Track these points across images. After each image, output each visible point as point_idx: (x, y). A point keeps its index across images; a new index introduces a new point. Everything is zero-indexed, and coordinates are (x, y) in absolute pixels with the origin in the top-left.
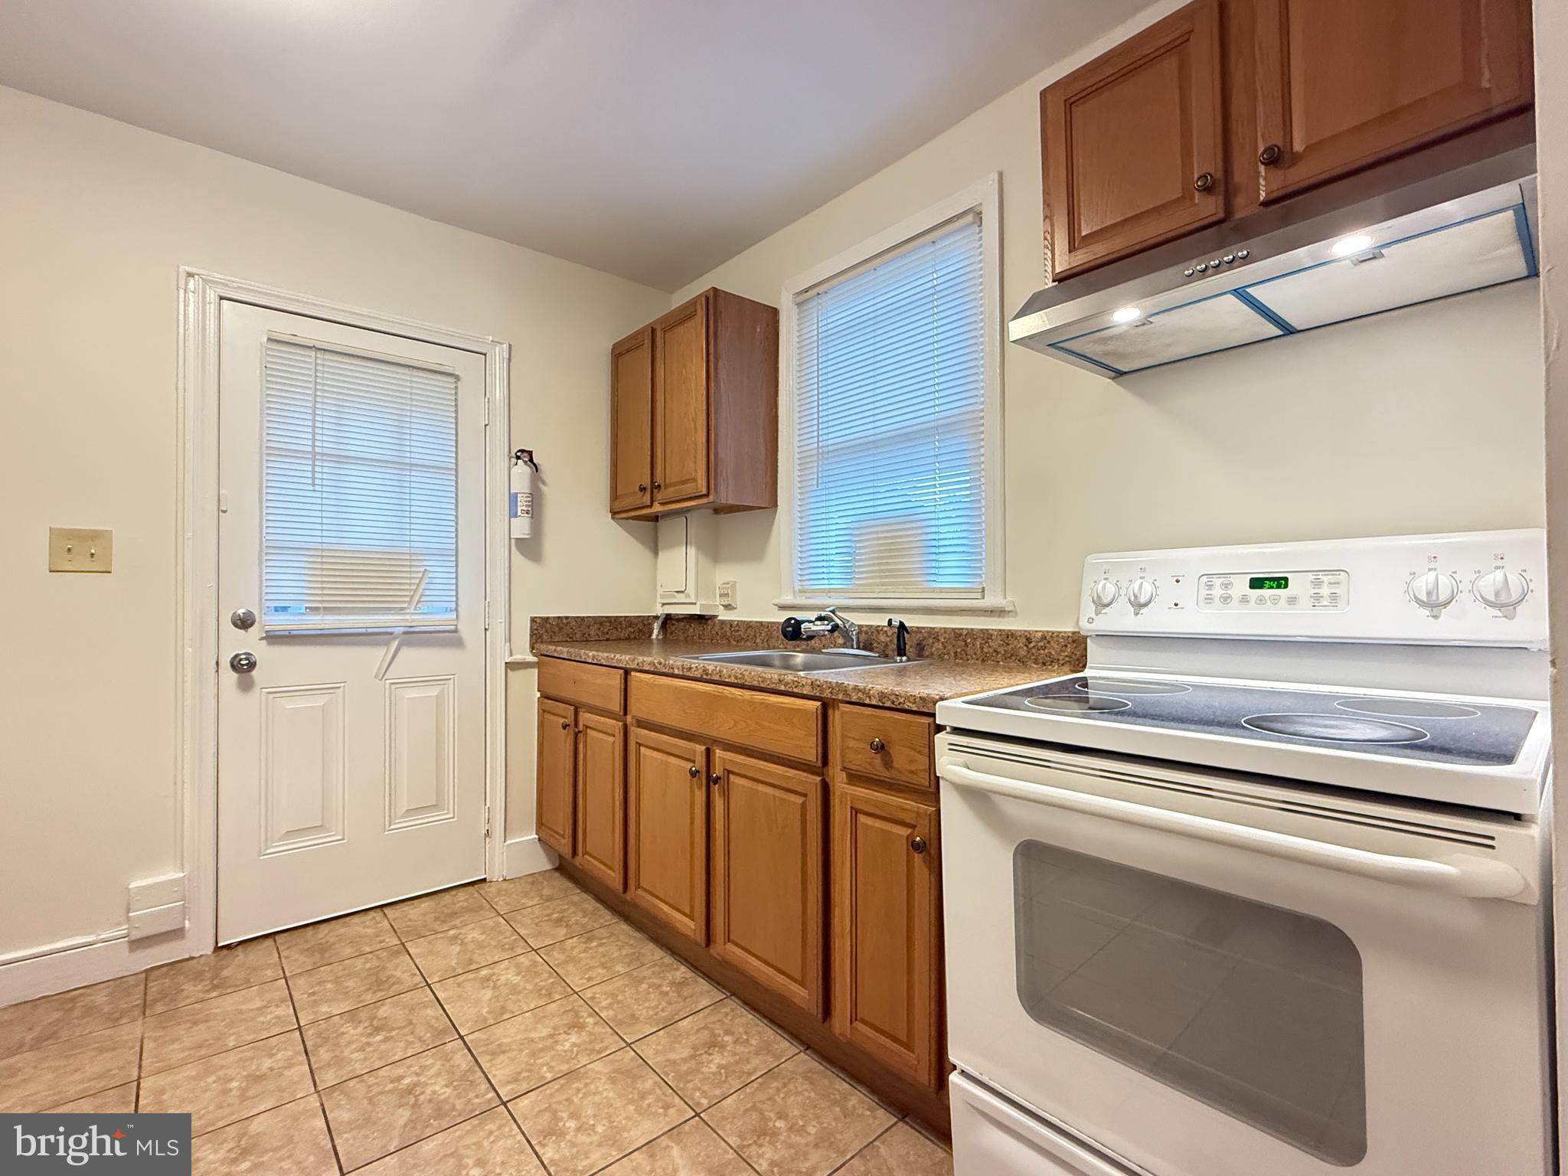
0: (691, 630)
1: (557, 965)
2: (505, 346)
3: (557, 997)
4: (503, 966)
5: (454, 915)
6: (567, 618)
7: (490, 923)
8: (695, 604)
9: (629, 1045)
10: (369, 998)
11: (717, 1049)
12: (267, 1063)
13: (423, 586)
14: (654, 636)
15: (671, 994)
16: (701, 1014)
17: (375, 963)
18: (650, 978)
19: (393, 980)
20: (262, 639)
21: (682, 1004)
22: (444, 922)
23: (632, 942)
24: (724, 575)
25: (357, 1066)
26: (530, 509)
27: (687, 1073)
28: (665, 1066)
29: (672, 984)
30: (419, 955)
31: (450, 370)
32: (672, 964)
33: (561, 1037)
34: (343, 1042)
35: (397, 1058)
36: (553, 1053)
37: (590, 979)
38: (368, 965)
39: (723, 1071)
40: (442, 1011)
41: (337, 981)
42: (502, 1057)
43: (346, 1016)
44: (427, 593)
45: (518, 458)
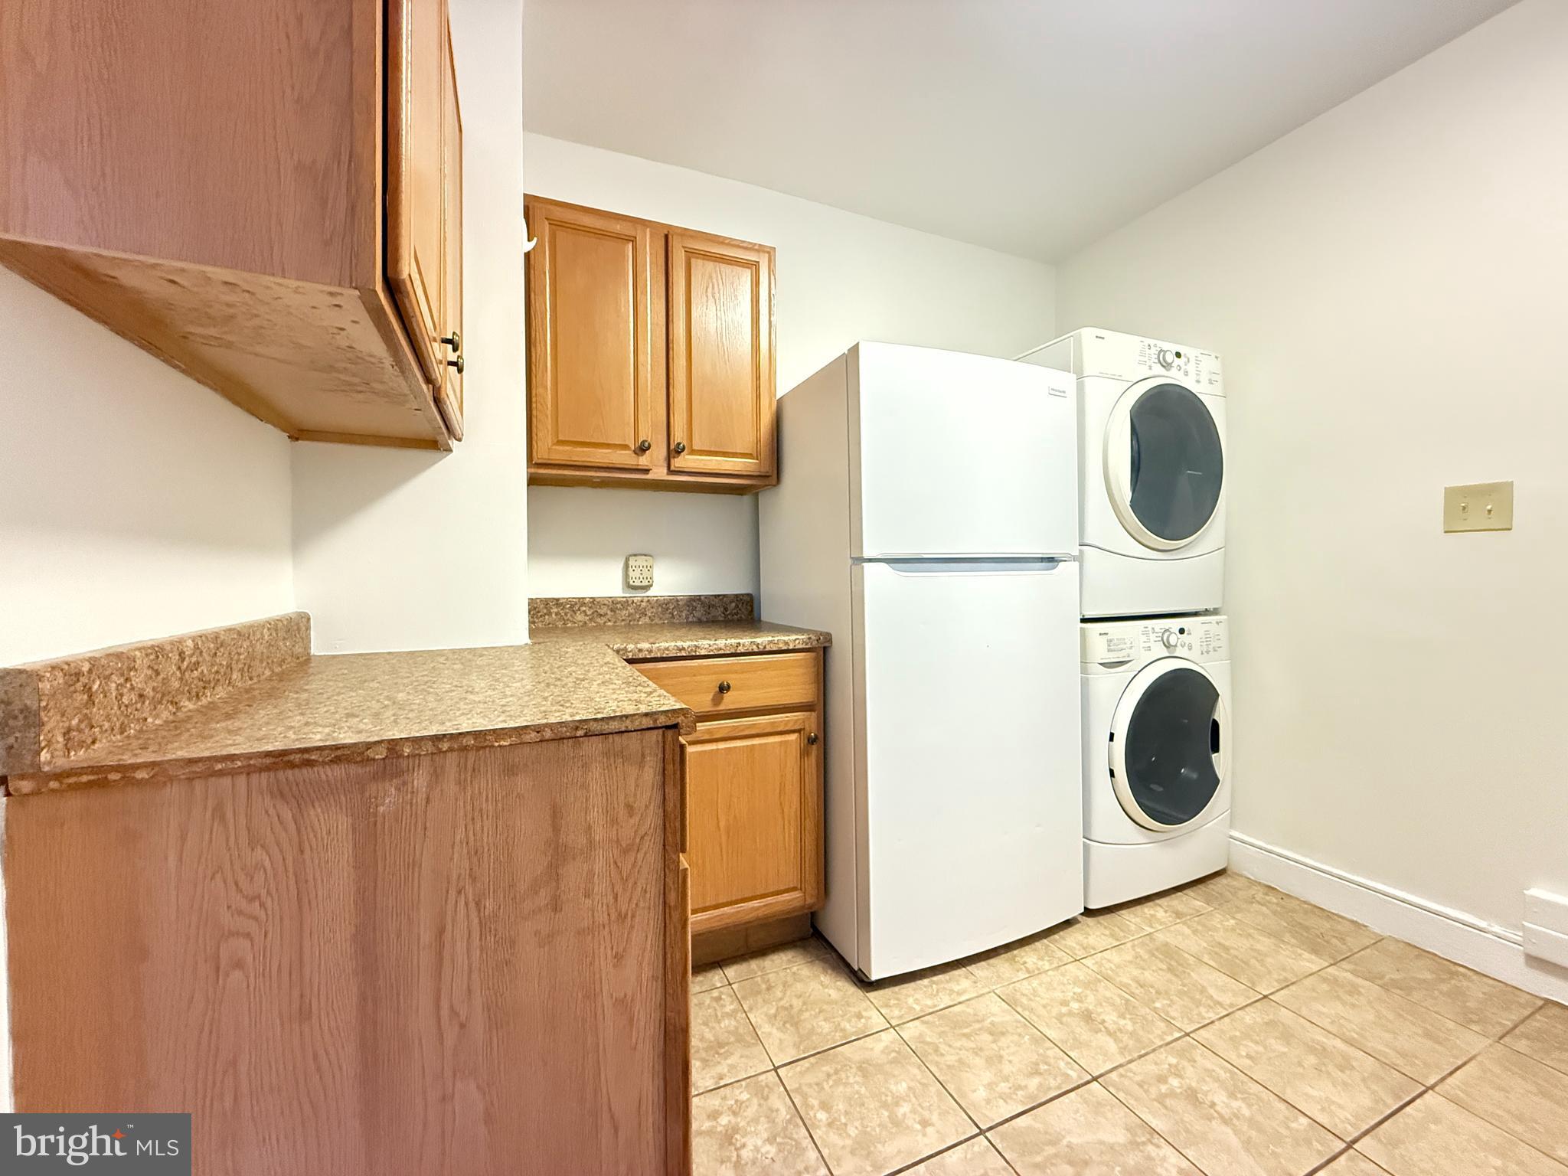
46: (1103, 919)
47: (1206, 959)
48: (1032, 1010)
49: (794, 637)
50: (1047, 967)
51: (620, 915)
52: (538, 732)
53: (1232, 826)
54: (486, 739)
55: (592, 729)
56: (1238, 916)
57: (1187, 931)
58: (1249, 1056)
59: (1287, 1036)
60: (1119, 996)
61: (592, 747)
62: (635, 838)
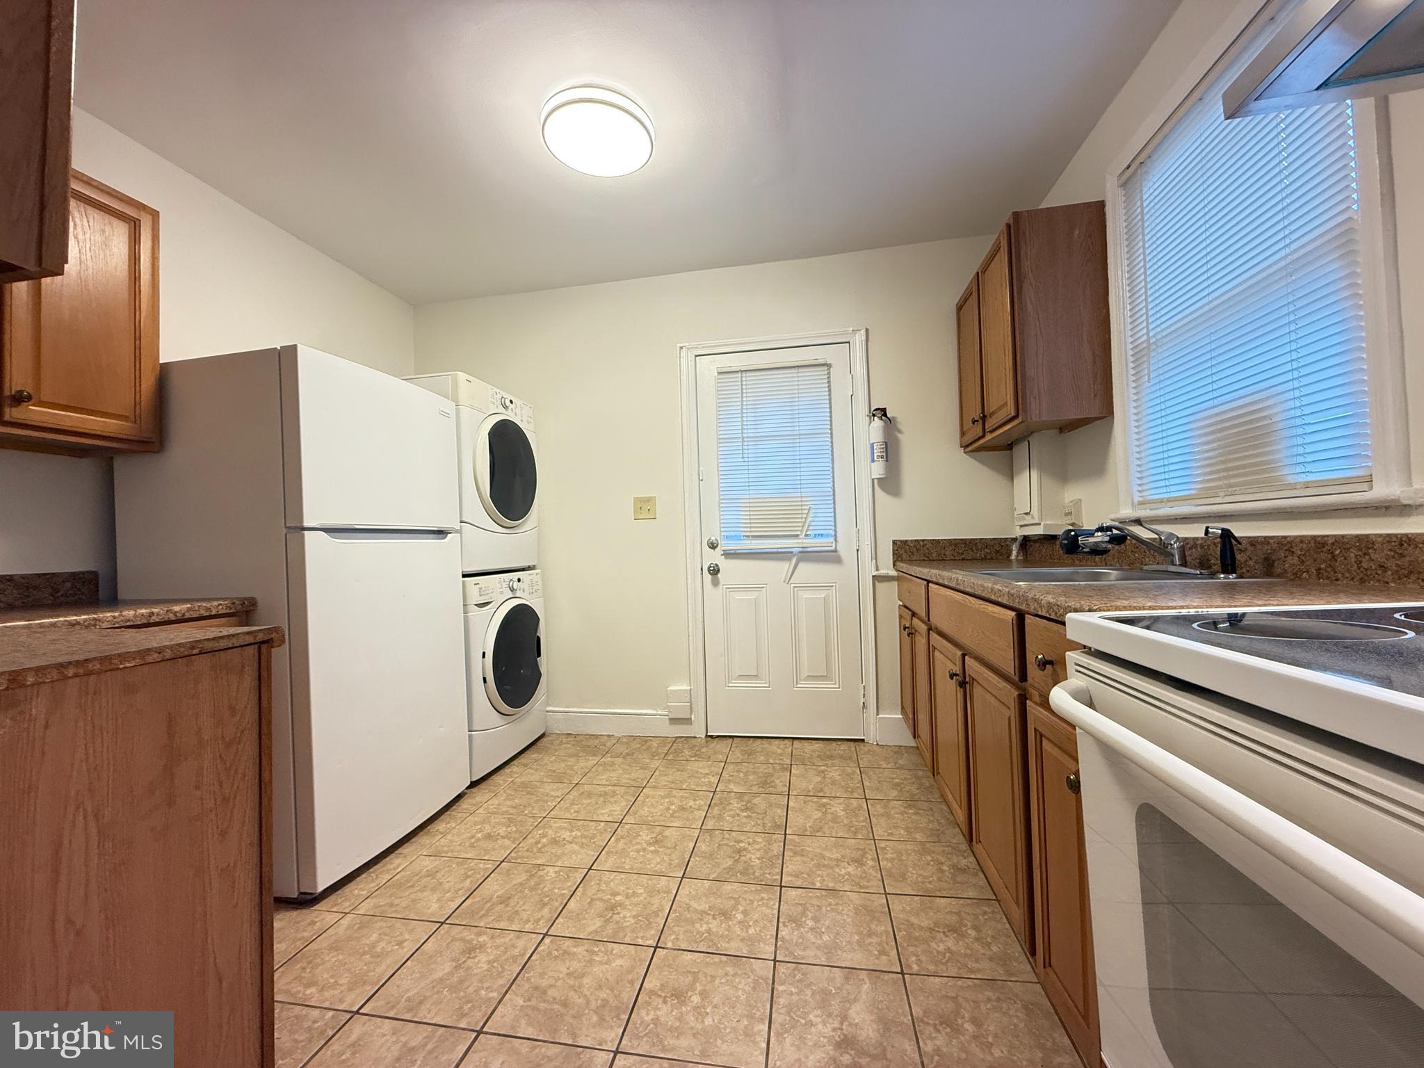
0: (1044, 550)
1: (874, 815)
2: (863, 332)
3: (860, 836)
4: (838, 801)
5: (831, 757)
6: (923, 541)
7: (849, 770)
8: (1040, 524)
9: (886, 894)
10: (755, 789)
11: (955, 935)
12: (691, 803)
13: (809, 519)
14: (1013, 557)
15: (947, 873)
16: (962, 902)
17: (771, 771)
18: (938, 854)
19: (772, 784)
20: (722, 555)
21: (951, 886)
22: (822, 760)
23: (943, 821)
24: (1072, 493)
25: (726, 824)
26: (884, 454)
27: (916, 939)
28: (902, 924)
29: (954, 866)
30: (795, 775)
31: (822, 361)
32: (965, 852)
33: (843, 864)
34: (728, 808)
35: (746, 829)
36: (831, 871)
37: (891, 834)
38: (766, 771)
39: (948, 955)
40: (785, 814)
41: (746, 774)
42: (799, 858)
43: (738, 795)
44: (813, 523)
45: (874, 415)
46: (483, 786)
47: (545, 780)
48: (452, 851)
49: (215, 603)
50: (454, 826)
51: (224, 799)
52: (159, 653)
53: (548, 705)
54: (111, 663)
55: (206, 647)
56: (556, 754)
57: (532, 771)
58: (575, 812)
59: (589, 795)
60: (505, 818)
61: (203, 663)
62: (236, 733)
